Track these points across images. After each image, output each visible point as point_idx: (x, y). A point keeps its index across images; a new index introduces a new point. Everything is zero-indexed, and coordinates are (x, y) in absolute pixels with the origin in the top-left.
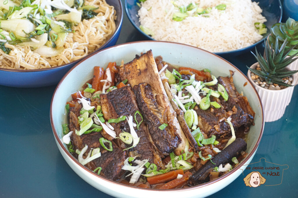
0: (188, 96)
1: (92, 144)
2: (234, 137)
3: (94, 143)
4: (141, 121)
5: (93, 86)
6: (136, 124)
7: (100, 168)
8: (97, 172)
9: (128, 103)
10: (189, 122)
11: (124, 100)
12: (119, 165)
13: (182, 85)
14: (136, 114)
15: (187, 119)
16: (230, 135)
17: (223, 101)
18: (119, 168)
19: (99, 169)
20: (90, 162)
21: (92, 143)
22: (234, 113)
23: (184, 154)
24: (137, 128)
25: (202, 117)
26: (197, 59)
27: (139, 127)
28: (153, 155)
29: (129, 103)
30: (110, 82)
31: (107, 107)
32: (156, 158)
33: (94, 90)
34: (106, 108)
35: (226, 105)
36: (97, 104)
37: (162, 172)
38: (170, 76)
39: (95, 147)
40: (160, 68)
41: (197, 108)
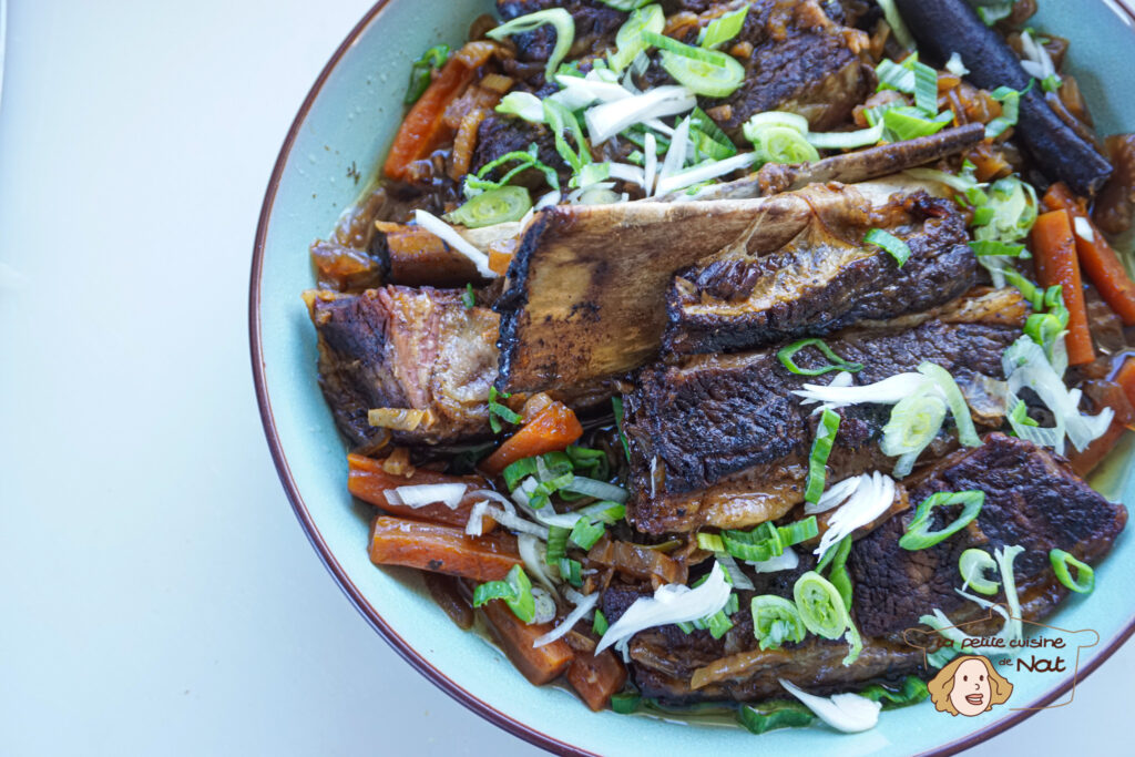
3: (909, 577)
6: (836, 371)
7: (1060, 557)
12: (1051, 468)
13: (577, 153)
21: (907, 588)
24: (852, 370)
25: (787, 98)
27: (850, 364)
36: (691, 550)
37: (1057, 294)
38: (490, 206)
39: (928, 572)
40: (426, 249)
41: (727, 110)
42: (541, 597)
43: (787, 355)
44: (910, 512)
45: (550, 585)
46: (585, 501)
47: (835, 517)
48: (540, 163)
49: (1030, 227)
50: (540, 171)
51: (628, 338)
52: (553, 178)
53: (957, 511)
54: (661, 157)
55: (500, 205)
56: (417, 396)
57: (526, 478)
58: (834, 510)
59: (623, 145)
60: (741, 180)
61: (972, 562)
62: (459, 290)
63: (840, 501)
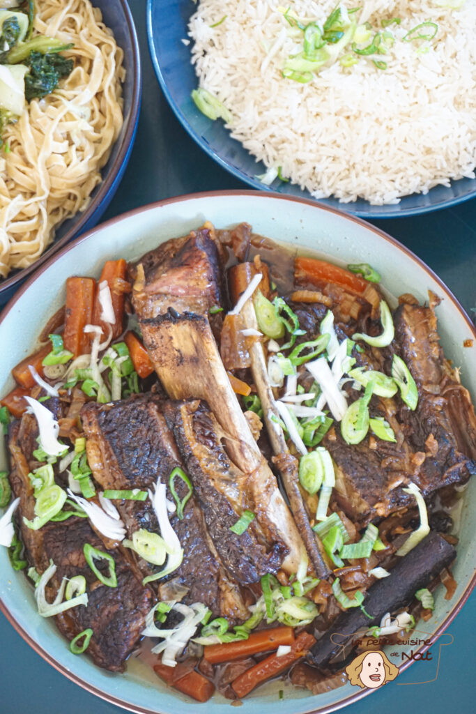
0: (311, 396)
1: (67, 556)
2: (424, 528)
3: (72, 553)
4: (186, 495)
5: (67, 341)
6: (176, 503)
7: (88, 633)
8: (80, 643)
9: (151, 448)
10: (312, 483)
11: (141, 439)
12: (135, 625)
13: (299, 356)
14: (172, 476)
15: (307, 476)
16: (416, 524)
17: (405, 408)
18: (135, 634)
19: (85, 636)
20: (65, 613)
21: (66, 552)
22: (429, 455)
23: (295, 586)
24: (178, 513)
25: (345, 471)
26: (346, 238)
27: (181, 512)
28: (219, 590)
29: (154, 447)
30: (111, 325)
31: (99, 453)
32: (224, 599)
33: (68, 355)
34: (97, 456)
35: (411, 425)
36: (76, 435)
37: (241, 636)
38: (268, 314)
39: (75, 564)
40: (241, 283)
41: (333, 438)
42: (58, 370)
43: (178, 472)
44: (105, 550)
45: (65, 375)
46: (109, 386)
47: (95, 506)
48: (295, 337)
49: (285, 623)
50: (290, 338)
51: (177, 386)
52: (286, 346)
53: (107, 575)
54: (303, 404)
55: (270, 319)
56: (153, 287)
57: (117, 352)
58: (101, 506)
59: (309, 382)
60: (285, 446)
61: (79, 583)
62: (219, 304)
63: (105, 509)
